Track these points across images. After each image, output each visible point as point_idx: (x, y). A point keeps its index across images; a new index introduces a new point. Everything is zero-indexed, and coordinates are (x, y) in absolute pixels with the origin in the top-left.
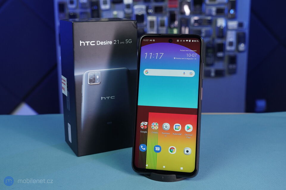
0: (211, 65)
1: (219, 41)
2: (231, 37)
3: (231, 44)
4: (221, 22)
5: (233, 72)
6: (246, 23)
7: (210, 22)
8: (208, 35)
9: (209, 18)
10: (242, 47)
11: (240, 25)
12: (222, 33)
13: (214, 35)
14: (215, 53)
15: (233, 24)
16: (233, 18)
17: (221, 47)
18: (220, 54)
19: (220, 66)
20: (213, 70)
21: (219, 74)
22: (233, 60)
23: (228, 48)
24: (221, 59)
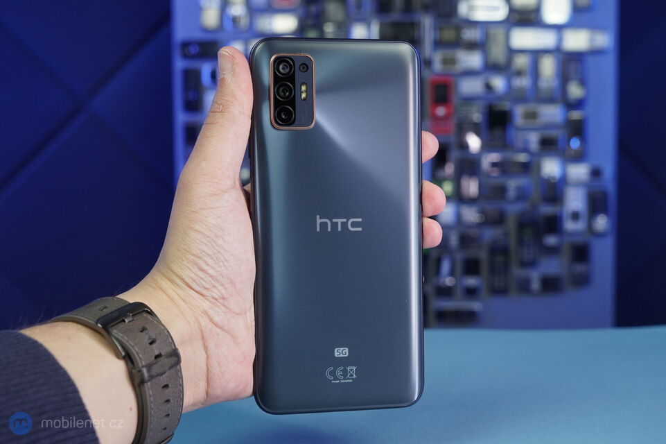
0: (531, 264)
1: (547, 210)
2: (575, 200)
3: (575, 216)
4: (551, 168)
5: (582, 281)
6: (609, 169)
7: (526, 168)
8: (522, 196)
9: (522, 158)
10: (602, 222)
11: (596, 173)
12: (554, 191)
13: (535, 194)
14: (538, 238)
15: (579, 171)
16: (579, 157)
17: (553, 224)
18: (551, 240)
19: (553, 266)
20: (535, 277)
21: (551, 285)
22: (581, 253)
23: (570, 226)
24: (554, 251)
